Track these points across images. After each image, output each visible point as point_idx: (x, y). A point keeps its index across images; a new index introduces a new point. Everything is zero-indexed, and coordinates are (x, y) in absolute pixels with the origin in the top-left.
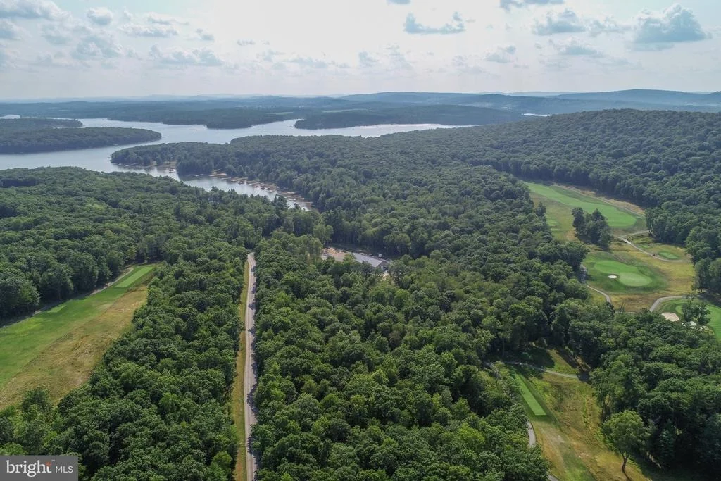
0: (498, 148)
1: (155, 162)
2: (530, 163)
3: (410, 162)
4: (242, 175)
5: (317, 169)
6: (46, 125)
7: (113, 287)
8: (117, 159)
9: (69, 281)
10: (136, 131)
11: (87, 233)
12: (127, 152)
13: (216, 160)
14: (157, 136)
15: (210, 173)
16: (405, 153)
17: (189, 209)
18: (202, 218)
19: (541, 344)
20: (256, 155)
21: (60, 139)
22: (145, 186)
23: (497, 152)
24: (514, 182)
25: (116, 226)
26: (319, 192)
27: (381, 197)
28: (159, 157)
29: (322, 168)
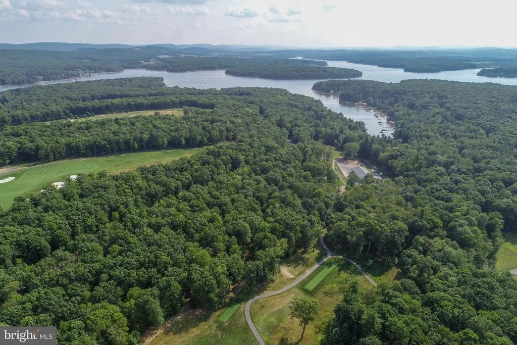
4: (373, 106)
8: (316, 87)
12: (321, 83)
14: (359, 74)
28: (336, 88)
29: (430, 107)
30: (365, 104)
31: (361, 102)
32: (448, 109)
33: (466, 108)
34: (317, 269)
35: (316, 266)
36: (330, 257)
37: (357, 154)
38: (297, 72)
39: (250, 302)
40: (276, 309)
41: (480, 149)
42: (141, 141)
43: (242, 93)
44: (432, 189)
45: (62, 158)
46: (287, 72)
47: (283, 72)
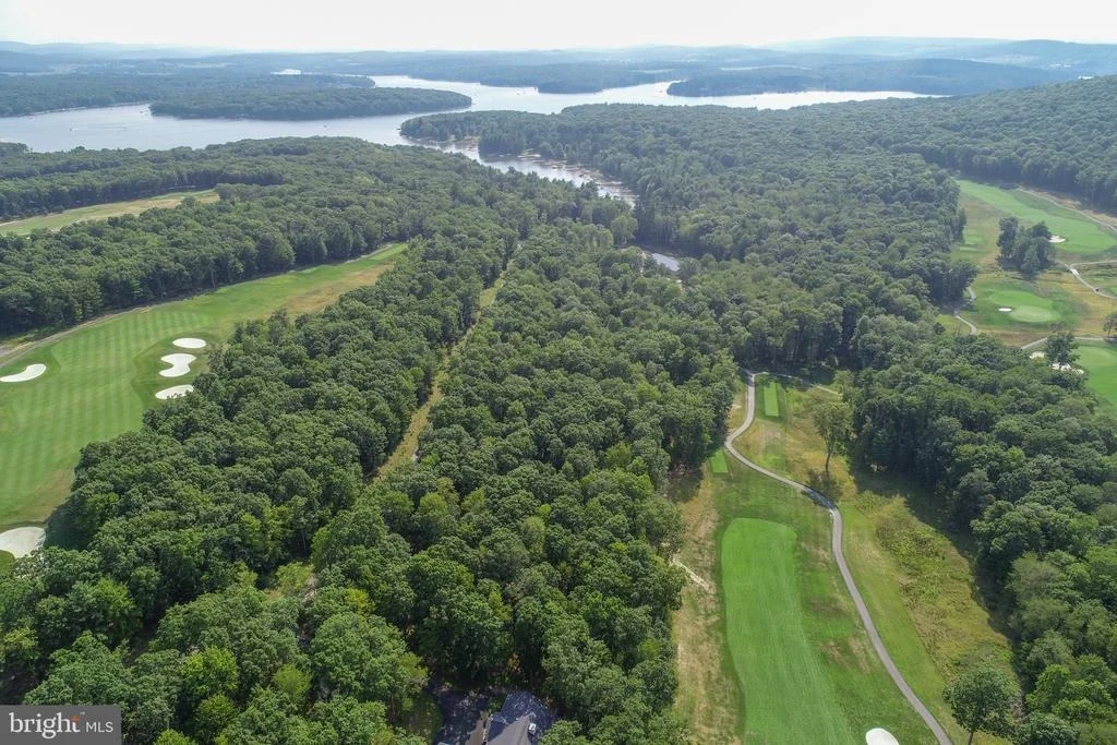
0: (954, 128)
1: (453, 137)
2: (989, 153)
3: (799, 146)
4: (559, 157)
5: (662, 151)
6: (330, 84)
7: (367, 259)
8: (407, 131)
9: (323, 244)
10: (439, 93)
11: (349, 203)
12: (420, 121)
13: (530, 135)
14: (467, 101)
15: (520, 153)
16: (800, 133)
17: (469, 189)
18: (480, 200)
19: (831, 362)
20: (586, 130)
21: (342, 102)
22: (429, 162)
23: (947, 135)
24: (940, 180)
25: (380, 199)
26: (647, 182)
27: (728, 191)
28: (459, 129)
29: (668, 151)
30: (538, 156)
31: (526, 153)
32: (703, 150)
33: (732, 147)
34: (756, 393)
35: (751, 390)
36: (754, 375)
37: (633, 236)
38: (338, 100)
39: (728, 444)
40: (763, 444)
41: (806, 204)
42: (244, 255)
43: (280, 148)
44: (809, 262)
45: (97, 313)
46: (317, 103)
47: (306, 102)
